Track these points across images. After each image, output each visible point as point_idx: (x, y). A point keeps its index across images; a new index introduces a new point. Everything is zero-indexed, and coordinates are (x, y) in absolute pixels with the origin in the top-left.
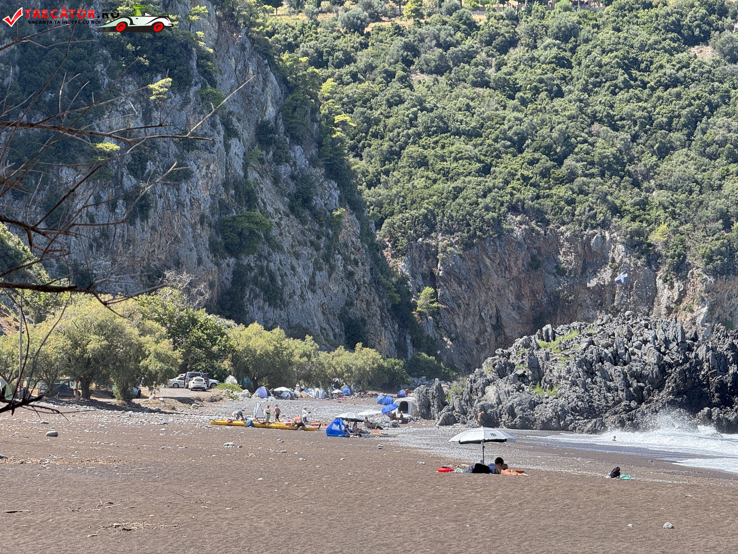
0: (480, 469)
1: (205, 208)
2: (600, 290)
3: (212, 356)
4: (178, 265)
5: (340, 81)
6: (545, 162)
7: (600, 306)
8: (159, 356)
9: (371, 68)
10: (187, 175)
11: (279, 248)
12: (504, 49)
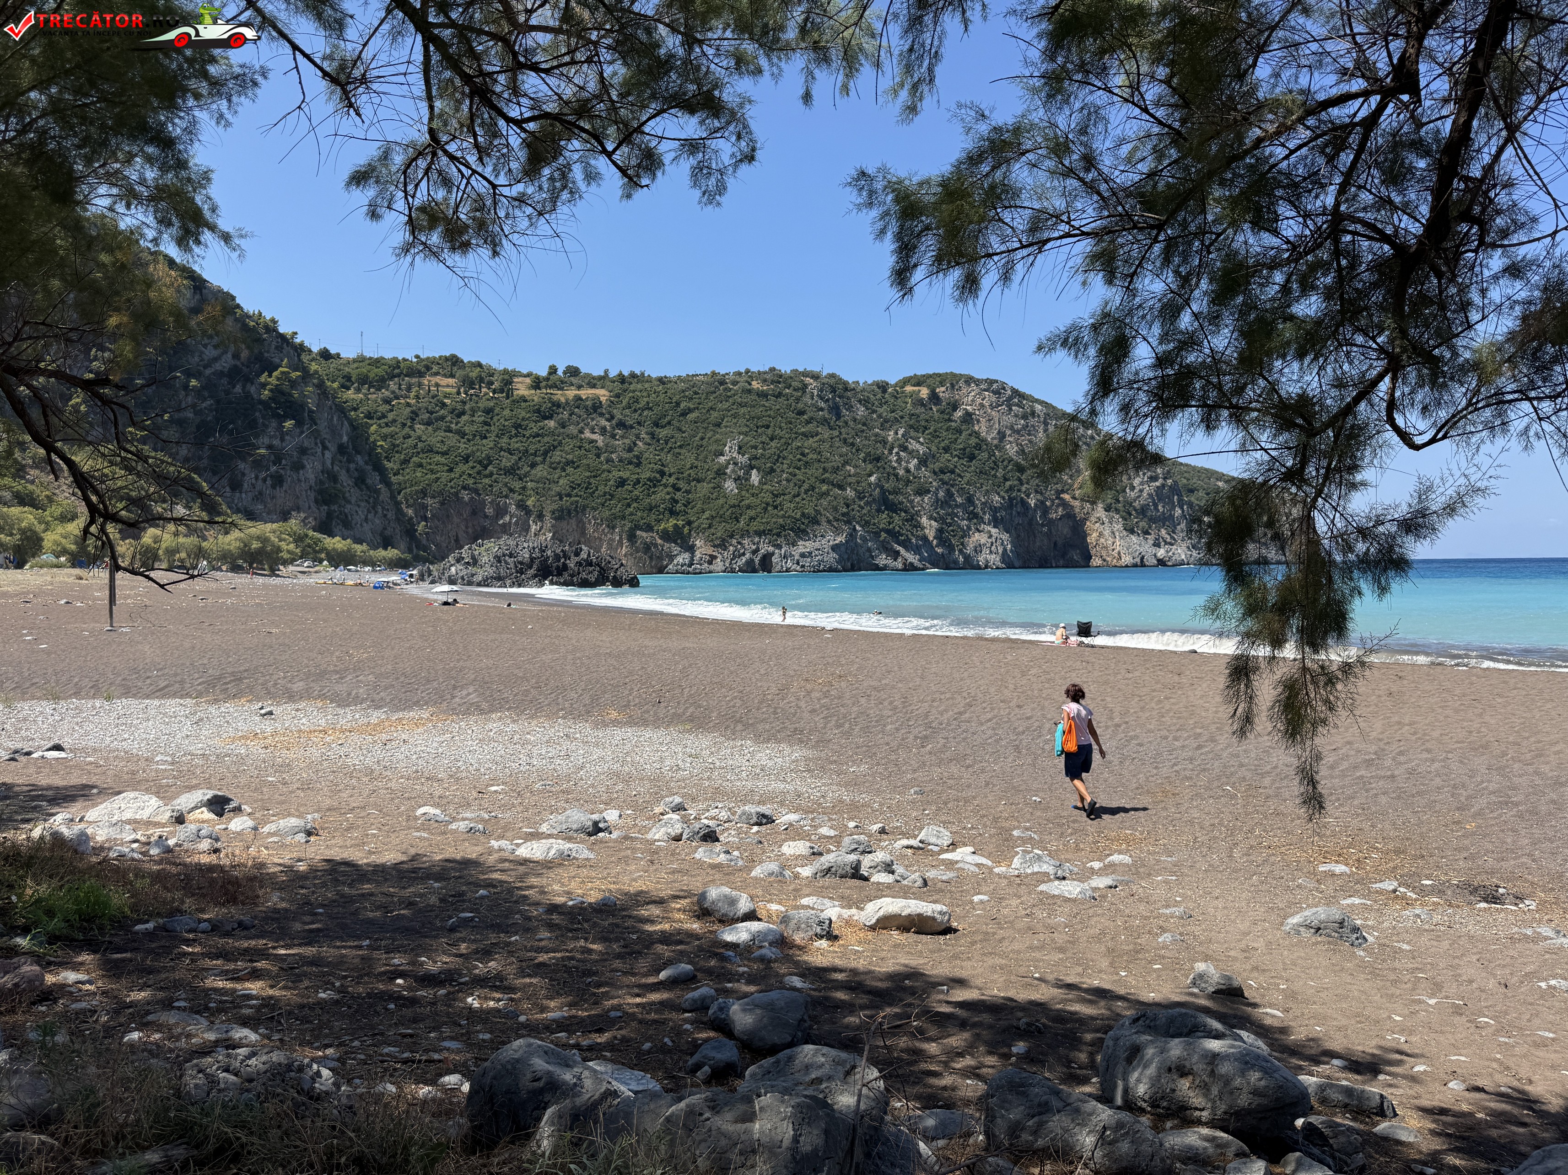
0: (446, 603)
1: (312, 482)
2: (504, 525)
3: (316, 552)
4: (298, 509)
5: (380, 426)
6: (479, 468)
7: (505, 532)
8: (288, 552)
9: (394, 421)
10: (303, 467)
11: (349, 502)
12: (459, 415)
